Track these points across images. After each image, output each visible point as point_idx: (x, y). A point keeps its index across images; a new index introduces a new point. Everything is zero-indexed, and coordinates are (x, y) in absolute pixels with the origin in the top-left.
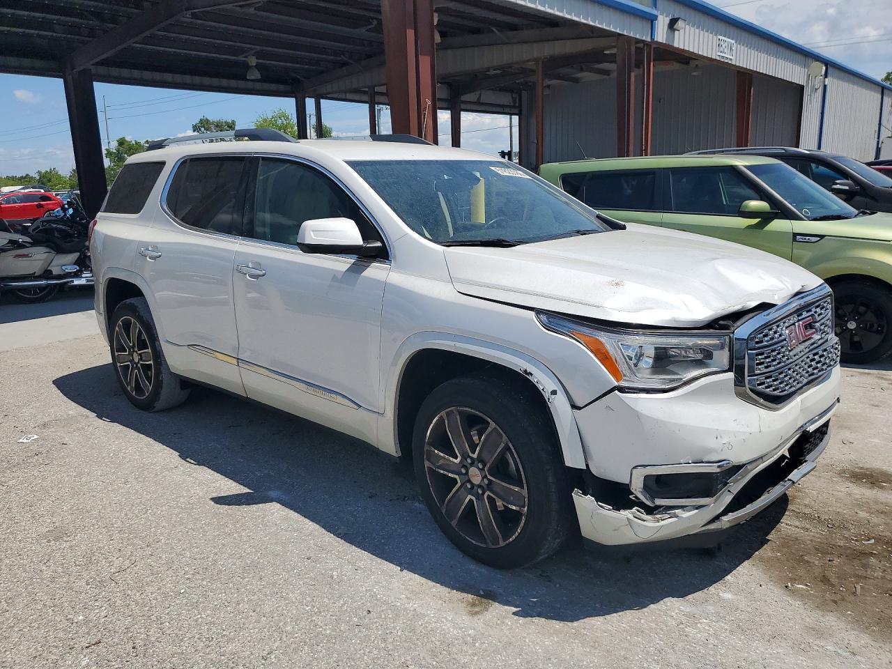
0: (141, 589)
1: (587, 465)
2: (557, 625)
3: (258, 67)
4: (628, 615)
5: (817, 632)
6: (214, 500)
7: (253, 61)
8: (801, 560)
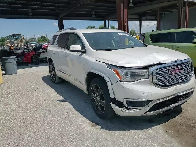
0: (36, 114)
1: (115, 97)
2: (108, 131)
3: (95, 14)
4: (125, 132)
5: (167, 142)
6: (57, 100)
7: (94, 13)
8: (175, 126)
